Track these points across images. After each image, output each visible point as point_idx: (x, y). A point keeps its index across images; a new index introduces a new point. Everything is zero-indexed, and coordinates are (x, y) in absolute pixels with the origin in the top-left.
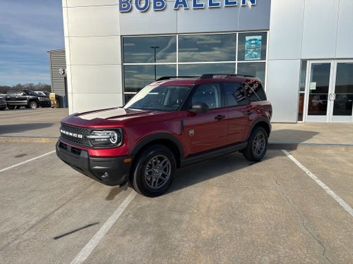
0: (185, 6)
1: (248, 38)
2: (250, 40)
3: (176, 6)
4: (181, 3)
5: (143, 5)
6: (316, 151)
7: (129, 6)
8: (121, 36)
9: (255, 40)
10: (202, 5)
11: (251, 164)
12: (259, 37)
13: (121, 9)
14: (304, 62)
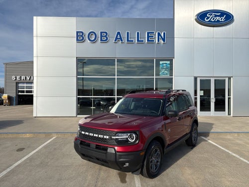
0: (122, 41)
1: (161, 62)
2: (163, 64)
3: (115, 40)
4: (119, 39)
5: (93, 39)
6: (221, 137)
7: (83, 38)
8: (77, 58)
9: (166, 63)
10: (132, 41)
11: (192, 149)
12: (169, 62)
13: (77, 40)
14: (196, 79)
